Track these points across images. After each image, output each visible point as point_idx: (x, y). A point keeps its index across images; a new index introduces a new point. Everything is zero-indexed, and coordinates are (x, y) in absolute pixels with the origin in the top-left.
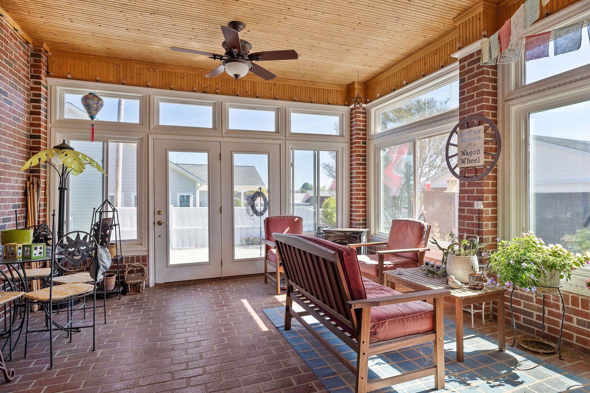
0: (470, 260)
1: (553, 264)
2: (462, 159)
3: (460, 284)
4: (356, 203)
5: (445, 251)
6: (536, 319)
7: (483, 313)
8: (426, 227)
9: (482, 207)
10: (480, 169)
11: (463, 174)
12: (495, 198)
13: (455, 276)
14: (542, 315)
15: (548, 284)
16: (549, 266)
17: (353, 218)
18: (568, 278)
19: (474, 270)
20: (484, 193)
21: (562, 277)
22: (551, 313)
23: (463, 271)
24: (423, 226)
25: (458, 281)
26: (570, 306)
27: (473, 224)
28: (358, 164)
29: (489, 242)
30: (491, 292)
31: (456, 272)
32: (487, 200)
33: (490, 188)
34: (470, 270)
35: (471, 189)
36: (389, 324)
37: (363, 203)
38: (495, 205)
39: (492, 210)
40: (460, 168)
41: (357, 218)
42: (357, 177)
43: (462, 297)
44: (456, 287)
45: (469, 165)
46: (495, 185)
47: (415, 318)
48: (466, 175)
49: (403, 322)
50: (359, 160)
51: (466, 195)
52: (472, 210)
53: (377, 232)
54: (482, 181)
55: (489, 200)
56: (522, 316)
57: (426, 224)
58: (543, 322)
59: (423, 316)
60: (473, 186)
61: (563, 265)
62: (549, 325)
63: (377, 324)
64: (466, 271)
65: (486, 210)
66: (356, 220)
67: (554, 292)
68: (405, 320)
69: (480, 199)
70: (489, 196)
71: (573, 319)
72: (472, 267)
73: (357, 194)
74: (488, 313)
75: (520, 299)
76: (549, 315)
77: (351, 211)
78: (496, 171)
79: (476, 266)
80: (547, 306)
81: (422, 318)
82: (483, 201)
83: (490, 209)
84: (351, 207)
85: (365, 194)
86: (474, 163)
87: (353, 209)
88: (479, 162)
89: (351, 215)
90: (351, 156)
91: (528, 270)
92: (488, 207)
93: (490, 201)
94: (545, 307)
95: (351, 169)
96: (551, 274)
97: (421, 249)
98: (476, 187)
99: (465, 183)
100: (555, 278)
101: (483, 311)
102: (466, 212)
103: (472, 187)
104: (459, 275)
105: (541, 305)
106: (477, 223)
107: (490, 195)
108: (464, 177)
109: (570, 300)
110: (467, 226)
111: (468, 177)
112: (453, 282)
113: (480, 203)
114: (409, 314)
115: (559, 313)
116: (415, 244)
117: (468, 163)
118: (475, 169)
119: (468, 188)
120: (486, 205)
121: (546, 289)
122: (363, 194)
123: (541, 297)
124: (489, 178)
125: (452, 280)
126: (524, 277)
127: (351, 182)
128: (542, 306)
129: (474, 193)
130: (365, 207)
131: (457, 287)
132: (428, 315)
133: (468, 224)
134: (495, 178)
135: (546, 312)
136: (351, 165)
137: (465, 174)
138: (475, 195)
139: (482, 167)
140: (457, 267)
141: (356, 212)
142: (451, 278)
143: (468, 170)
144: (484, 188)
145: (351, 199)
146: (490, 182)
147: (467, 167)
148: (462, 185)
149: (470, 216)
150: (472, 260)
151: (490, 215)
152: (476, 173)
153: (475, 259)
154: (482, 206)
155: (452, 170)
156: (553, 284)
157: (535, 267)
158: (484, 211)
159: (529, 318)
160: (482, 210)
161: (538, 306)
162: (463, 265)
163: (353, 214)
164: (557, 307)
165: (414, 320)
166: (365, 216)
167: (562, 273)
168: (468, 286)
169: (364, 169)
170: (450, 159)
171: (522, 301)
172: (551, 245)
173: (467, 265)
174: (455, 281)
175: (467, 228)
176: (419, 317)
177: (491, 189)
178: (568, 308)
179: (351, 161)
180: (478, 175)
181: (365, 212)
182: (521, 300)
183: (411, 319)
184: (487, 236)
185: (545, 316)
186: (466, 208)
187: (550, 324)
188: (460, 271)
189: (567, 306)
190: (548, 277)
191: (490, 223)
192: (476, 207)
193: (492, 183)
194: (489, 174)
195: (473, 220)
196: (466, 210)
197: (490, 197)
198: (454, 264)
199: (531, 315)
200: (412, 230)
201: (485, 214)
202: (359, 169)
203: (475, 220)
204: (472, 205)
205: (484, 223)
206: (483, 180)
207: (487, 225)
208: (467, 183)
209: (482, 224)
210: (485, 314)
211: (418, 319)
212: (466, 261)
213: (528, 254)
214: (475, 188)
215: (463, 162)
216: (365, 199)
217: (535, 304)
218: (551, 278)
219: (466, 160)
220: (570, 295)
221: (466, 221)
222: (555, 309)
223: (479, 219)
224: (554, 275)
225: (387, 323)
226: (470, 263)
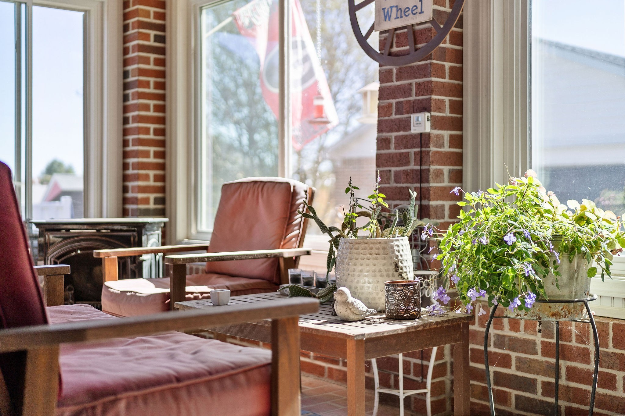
0: (392, 247)
1: (575, 242)
2: (384, 9)
3: (362, 306)
4: (137, 154)
5: (335, 234)
6: (543, 394)
7: (429, 395)
8: (303, 194)
9: (427, 128)
10: (425, 29)
11: (388, 46)
12: (458, 107)
13: (350, 288)
14: (553, 380)
15: (565, 293)
16: (565, 248)
17: (130, 195)
18: (605, 273)
19: (400, 274)
20: (431, 92)
21: (592, 272)
22: (573, 374)
23: (375, 276)
24: (294, 190)
25: (358, 301)
26: (611, 349)
27: (407, 175)
28: (142, 48)
29: (443, 218)
30: (437, 323)
31: (358, 282)
32: (440, 109)
33: (447, 80)
34: (391, 273)
35: (404, 85)
36: (128, 407)
37: (158, 155)
38: (458, 124)
39: (451, 136)
40: (381, 33)
41: (140, 196)
42: (141, 84)
43: (363, 335)
44: (352, 317)
45: (399, 23)
46: (458, 74)
47: (216, 385)
48: (395, 49)
49: (176, 398)
50: (146, 37)
51: (394, 101)
52: (406, 137)
53: (193, 231)
54: (428, 62)
55: (443, 111)
56: (514, 393)
57: (301, 187)
58: (557, 400)
59: (242, 378)
60: (409, 78)
61: (595, 242)
62: (567, 404)
63: (86, 409)
64: (382, 276)
65: (437, 136)
66: (135, 201)
67: (577, 314)
68: (183, 394)
69: (424, 107)
70: (443, 101)
71: (615, 380)
72: (397, 265)
73: (139, 131)
74: (442, 397)
75: (509, 349)
76: (568, 379)
77: (125, 178)
78: (458, 39)
79: (405, 264)
80: (564, 358)
81: (236, 384)
82: (429, 111)
83: (446, 134)
84: (125, 166)
85: (162, 132)
86: (411, 15)
87: (130, 172)
88: (422, 12)
89: (125, 189)
90: (126, 28)
91: (521, 256)
92: (441, 128)
93: (447, 113)
94: (561, 362)
95: (126, 63)
96: (570, 268)
97: (287, 252)
98: (415, 78)
99: (391, 71)
100: (580, 277)
101: (428, 390)
102: (393, 145)
103: (406, 79)
104: (365, 289)
105: (552, 357)
106: (417, 170)
107: (447, 99)
108: (390, 54)
109: (611, 334)
110: (396, 181)
111: (397, 55)
112: (346, 303)
113: (424, 116)
114: (197, 375)
115: (588, 372)
116: (273, 239)
117: (397, 18)
118: (414, 33)
119: (398, 83)
120: (437, 123)
121: (560, 306)
122: (157, 132)
123: (552, 338)
124: (443, 55)
125: (343, 299)
126: (511, 274)
127: (125, 98)
128: (553, 361)
129: (410, 95)
130: (162, 167)
131: (356, 318)
132: (256, 376)
133: (397, 174)
134: (459, 57)
135: (563, 372)
136: (126, 51)
137: (391, 47)
138: (413, 98)
139: (429, 25)
140: (360, 268)
141: (137, 177)
142: (342, 293)
143: (398, 36)
144: (434, 79)
145: (125, 143)
146: (448, 65)
147: (396, 29)
148: (384, 77)
149: (401, 154)
150: (396, 248)
151: (446, 149)
152: (416, 43)
153: (403, 244)
154: (428, 125)
155: (362, 41)
156: (576, 295)
157: (536, 248)
158: (433, 139)
159: (527, 395)
160: (428, 135)
161: (547, 362)
162: (375, 262)
163: (130, 184)
164: (584, 356)
165: (211, 391)
166: (163, 190)
167: (594, 264)
168: (384, 316)
169: (159, 62)
170: (357, 13)
171: (514, 355)
172: (573, 204)
173: (384, 262)
174: (351, 299)
175: (395, 185)
176: (228, 382)
177: (449, 84)
178: (607, 354)
179: (125, 40)
180: (419, 46)
181: (162, 178)
182: (510, 353)
183: (203, 389)
184: (439, 203)
185: (560, 382)
186: (394, 134)
187: (569, 400)
188: (367, 279)
189: (605, 349)
190: (564, 278)
191: (446, 169)
192: (415, 130)
193: (451, 68)
194: (441, 45)
195: (408, 163)
196: (393, 140)
197: (447, 104)
198: (354, 261)
199: (530, 385)
200: (269, 205)
201: (436, 146)
202: (146, 61)
203: (413, 163)
204: (406, 125)
205: (433, 167)
206: (431, 59)
207: (439, 174)
208: (395, 71)
209: (428, 170)
210: (434, 399)
211: (223, 388)
212: (381, 251)
213: (522, 218)
214: (414, 81)
215: (387, 17)
216: (162, 144)
217: (539, 357)
218: (571, 278)
219: (394, 9)
220: (611, 323)
221: (393, 169)
222: (581, 362)
223: (422, 158)
224: (577, 271)
225: (122, 405)
226: (391, 254)
